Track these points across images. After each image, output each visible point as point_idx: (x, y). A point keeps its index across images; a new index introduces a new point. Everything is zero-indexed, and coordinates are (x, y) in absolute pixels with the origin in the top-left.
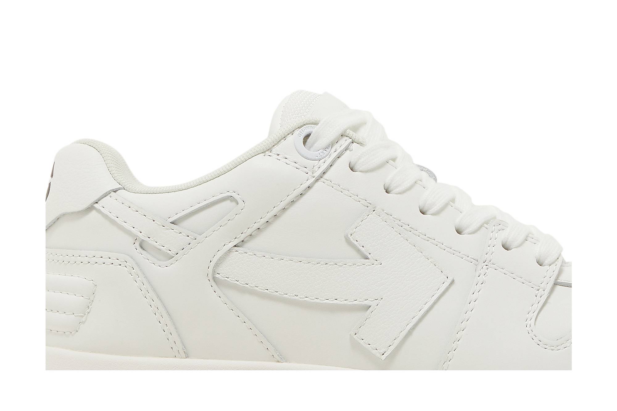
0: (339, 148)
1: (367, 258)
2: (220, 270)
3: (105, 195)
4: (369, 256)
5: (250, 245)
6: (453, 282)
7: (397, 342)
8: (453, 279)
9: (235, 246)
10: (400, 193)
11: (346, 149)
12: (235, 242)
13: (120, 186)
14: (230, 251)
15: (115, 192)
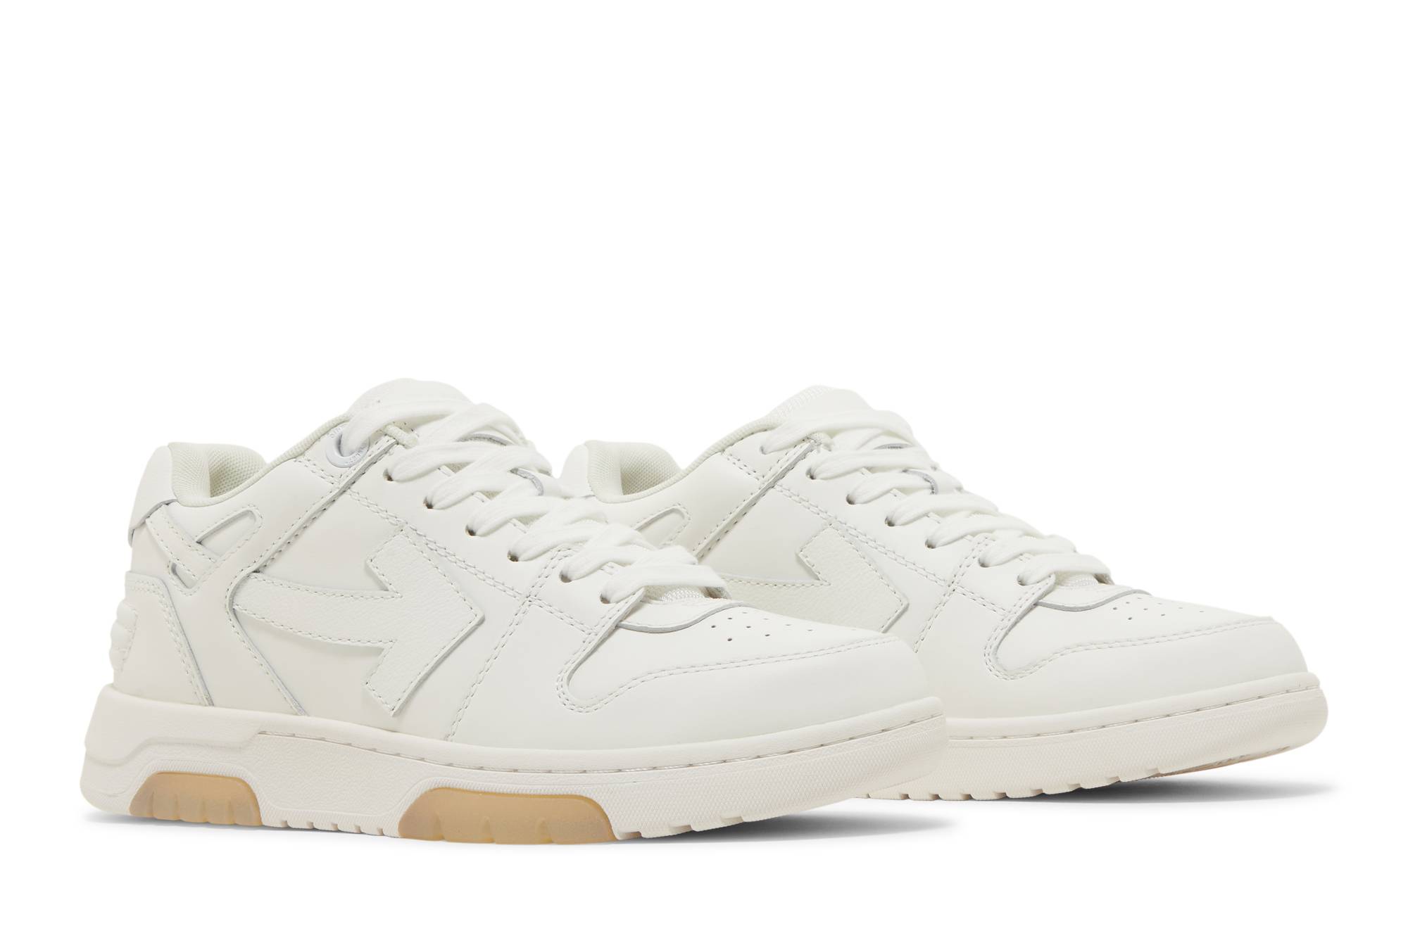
0: (375, 450)
1: (387, 590)
2: (238, 600)
3: (157, 508)
4: (389, 587)
5: (273, 570)
6: (482, 621)
7: (406, 695)
8: (484, 616)
9: (254, 572)
10: (443, 509)
11: (386, 451)
12: (254, 567)
13: (175, 498)
14: (248, 576)
15: (167, 504)
